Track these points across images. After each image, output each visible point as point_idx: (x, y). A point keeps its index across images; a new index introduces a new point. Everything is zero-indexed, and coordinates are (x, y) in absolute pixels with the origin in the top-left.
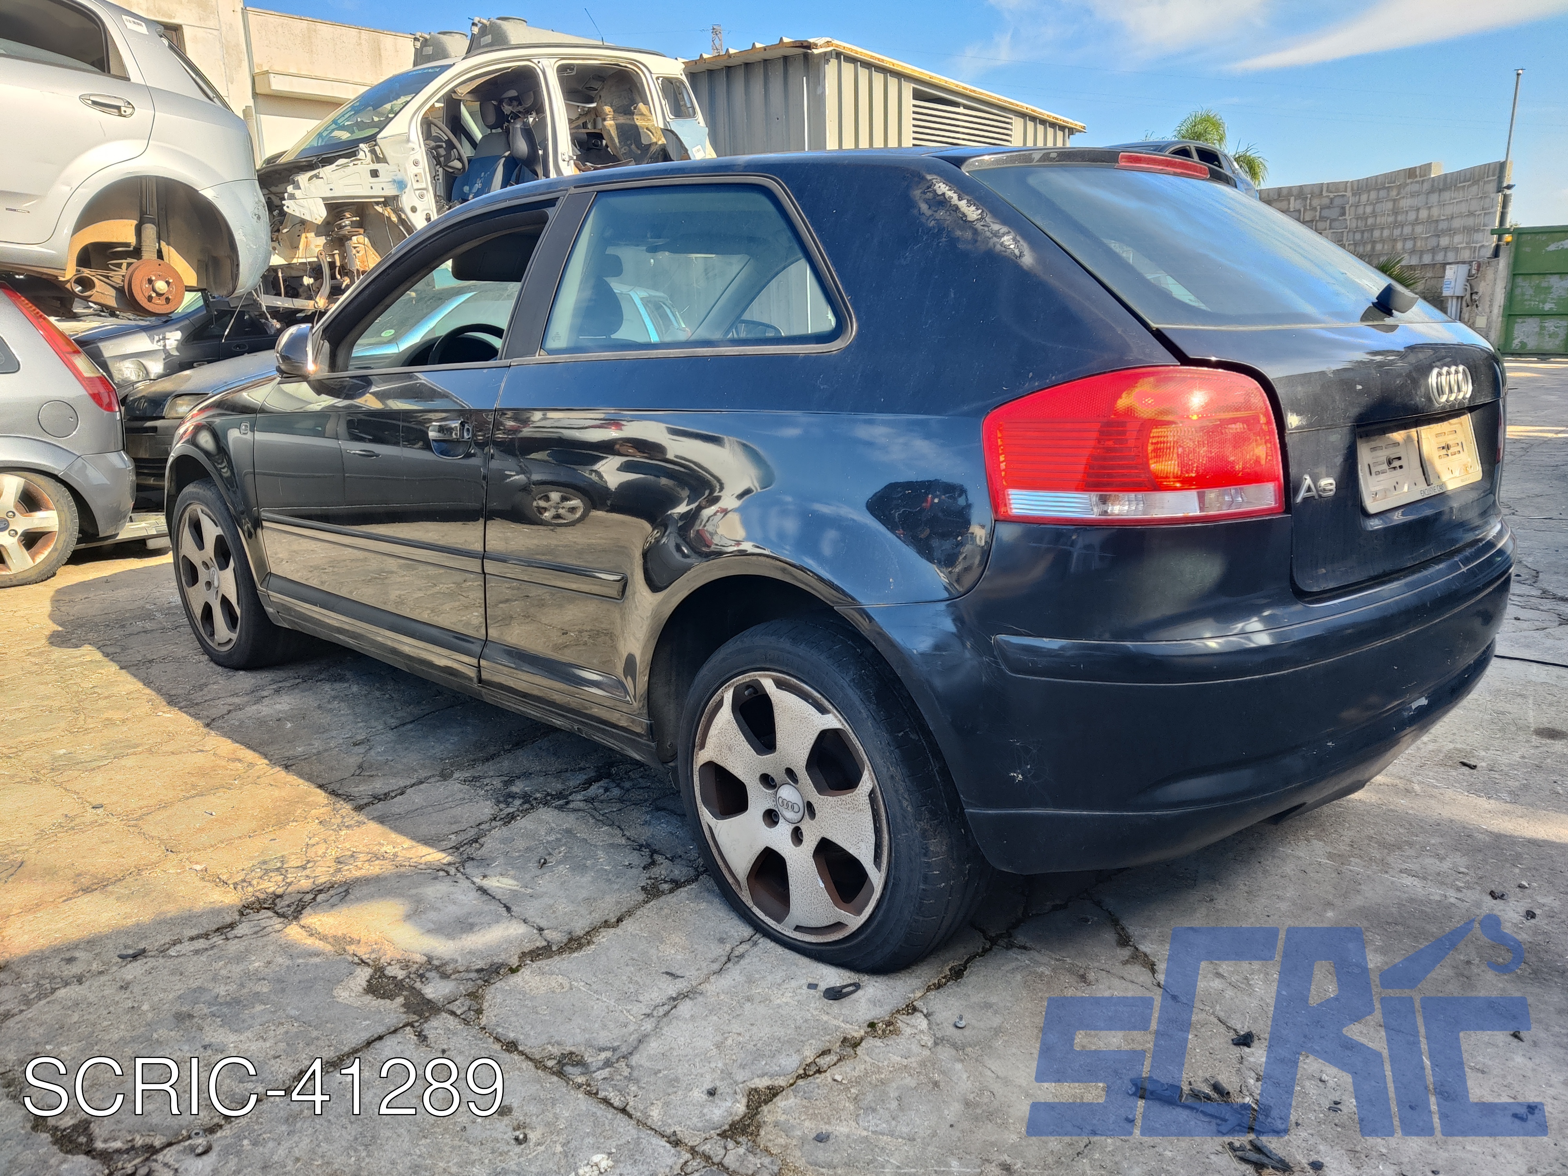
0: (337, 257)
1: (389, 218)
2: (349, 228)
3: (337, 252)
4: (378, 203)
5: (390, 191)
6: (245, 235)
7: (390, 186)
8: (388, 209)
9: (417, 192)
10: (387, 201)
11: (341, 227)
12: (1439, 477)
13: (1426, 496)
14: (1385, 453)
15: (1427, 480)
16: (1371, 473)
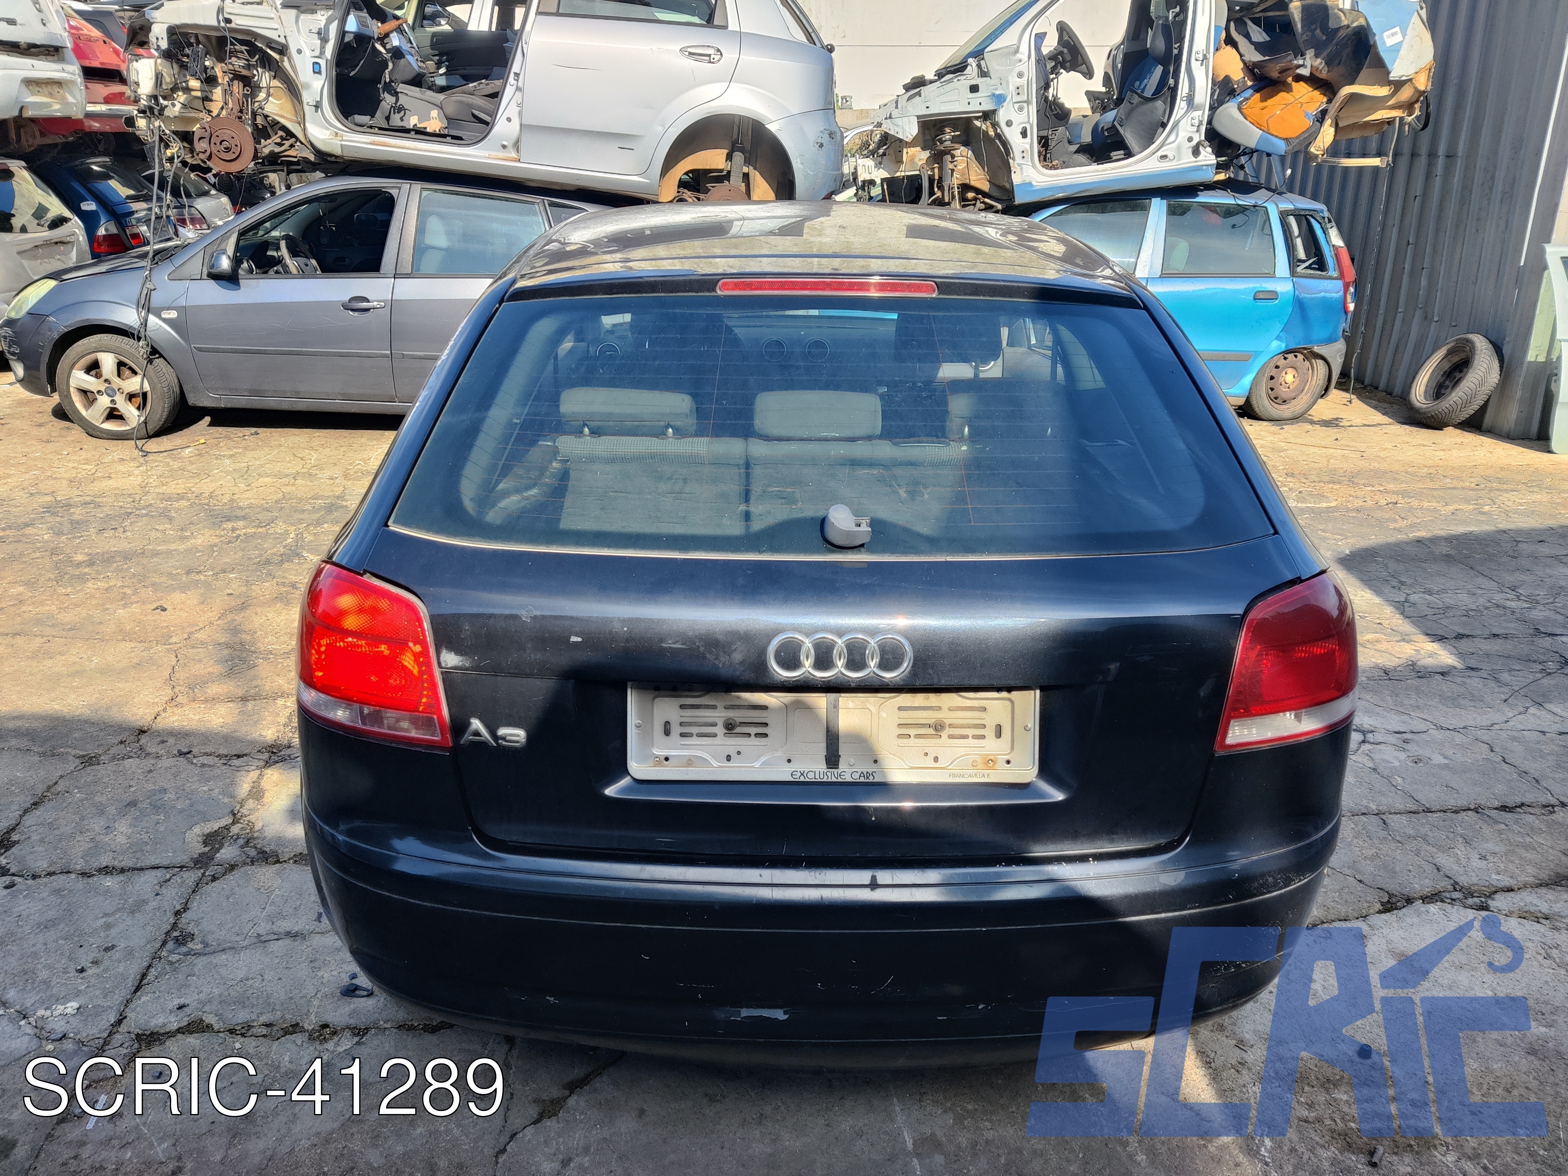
0: (936, 171)
1: (986, 133)
2: (948, 143)
3: (936, 165)
4: (977, 118)
5: (987, 106)
6: (802, 164)
7: (988, 100)
8: (988, 123)
9: (1017, 106)
10: (987, 116)
11: (941, 142)
12: (876, 761)
13: (807, 780)
14: (724, 714)
15: (832, 760)
16: (667, 732)
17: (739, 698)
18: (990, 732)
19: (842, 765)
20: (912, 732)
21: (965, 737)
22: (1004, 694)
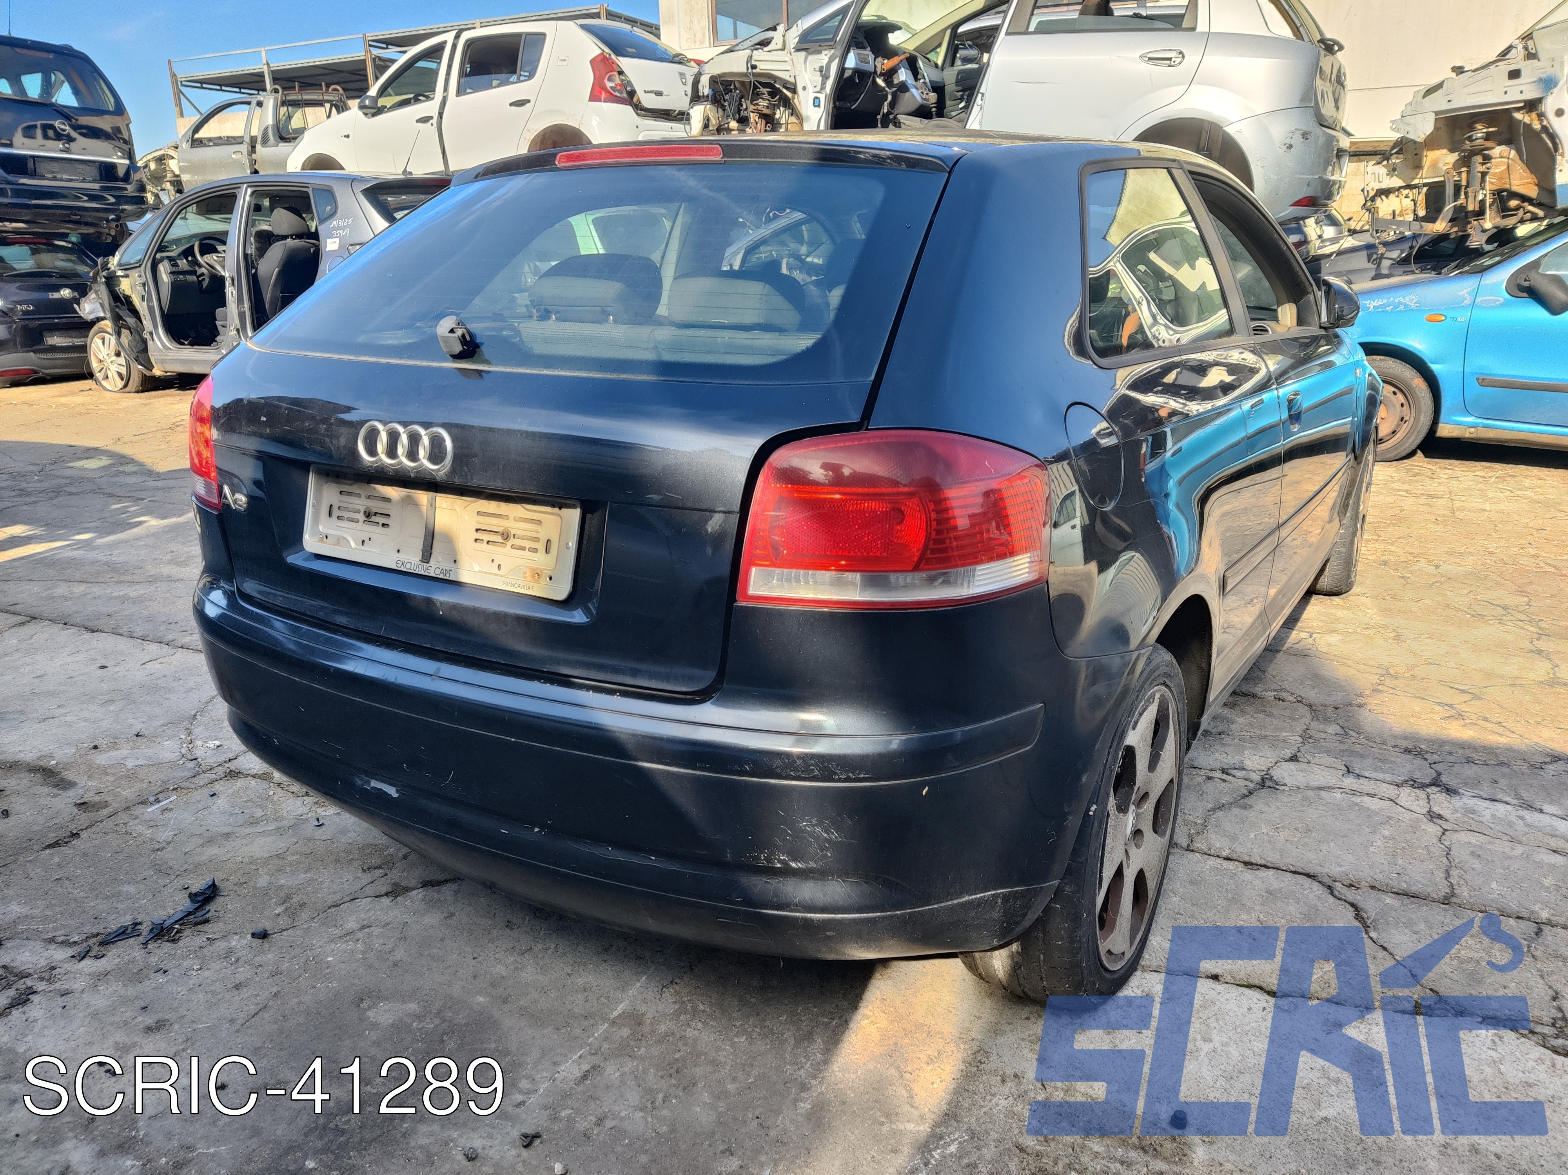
1: (1529, 126)
2: (1480, 142)
3: (1464, 169)
4: (1517, 109)
5: (1531, 94)
7: (1533, 86)
8: (1532, 114)
10: (1530, 106)
11: (1473, 141)
12: (455, 561)
13: (405, 570)
14: (365, 503)
15: (427, 555)
16: (330, 514)
17: (374, 488)
18: (541, 547)
19: (433, 561)
20: (486, 537)
21: (522, 548)
22: (556, 510)
